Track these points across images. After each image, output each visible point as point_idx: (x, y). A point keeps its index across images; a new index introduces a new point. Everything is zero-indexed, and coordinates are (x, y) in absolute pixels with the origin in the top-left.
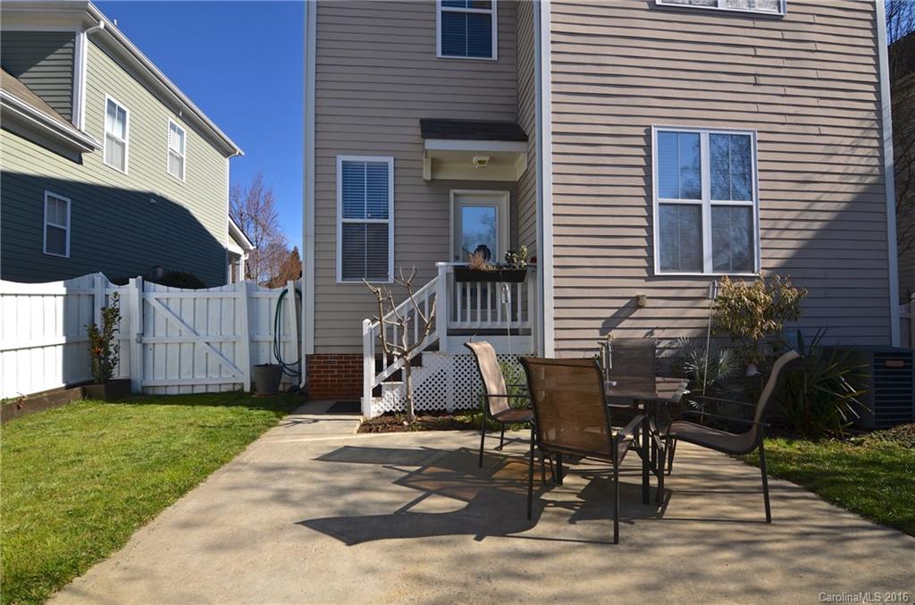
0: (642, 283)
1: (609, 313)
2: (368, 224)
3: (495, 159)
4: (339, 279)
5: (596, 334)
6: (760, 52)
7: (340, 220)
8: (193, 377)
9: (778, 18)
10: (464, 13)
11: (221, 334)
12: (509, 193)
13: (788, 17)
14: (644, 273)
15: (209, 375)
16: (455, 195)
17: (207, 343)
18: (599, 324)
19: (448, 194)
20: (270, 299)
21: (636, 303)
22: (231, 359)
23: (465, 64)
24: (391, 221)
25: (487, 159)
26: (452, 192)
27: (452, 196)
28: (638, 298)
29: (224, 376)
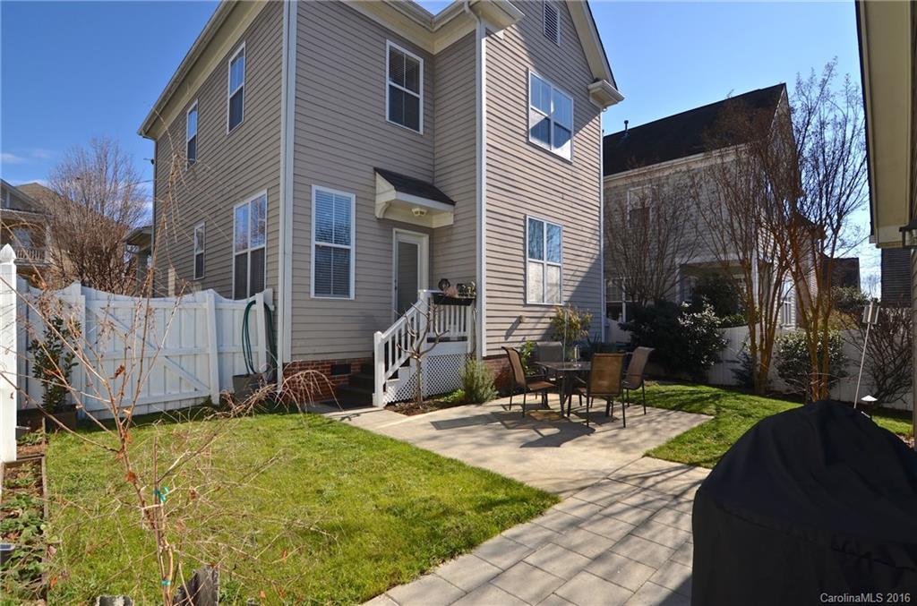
0: (521, 308)
1: (508, 326)
2: (334, 248)
3: (430, 211)
4: (313, 295)
5: (503, 339)
6: (565, 181)
7: (314, 243)
8: (149, 395)
9: (570, 163)
10: (402, 91)
11: (181, 347)
12: (428, 236)
13: (574, 164)
14: (522, 302)
15: (168, 392)
16: (396, 232)
17: (166, 357)
18: (504, 333)
19: (392, 231)
20: (234, 310)
21: (520, 320)
22: (192, 371)
23: (401, 130)
24: (352, 247)
25: (425, 211)
26: (395, 230)
27: (394, 232)
28: (520, 317)
29: (184, 390)
